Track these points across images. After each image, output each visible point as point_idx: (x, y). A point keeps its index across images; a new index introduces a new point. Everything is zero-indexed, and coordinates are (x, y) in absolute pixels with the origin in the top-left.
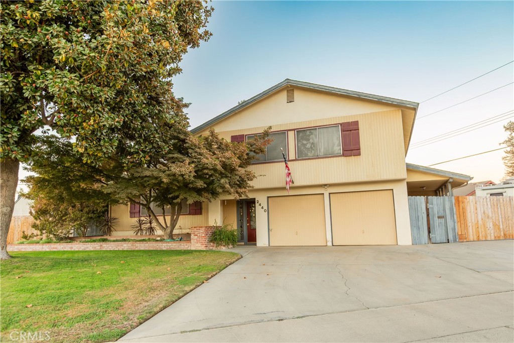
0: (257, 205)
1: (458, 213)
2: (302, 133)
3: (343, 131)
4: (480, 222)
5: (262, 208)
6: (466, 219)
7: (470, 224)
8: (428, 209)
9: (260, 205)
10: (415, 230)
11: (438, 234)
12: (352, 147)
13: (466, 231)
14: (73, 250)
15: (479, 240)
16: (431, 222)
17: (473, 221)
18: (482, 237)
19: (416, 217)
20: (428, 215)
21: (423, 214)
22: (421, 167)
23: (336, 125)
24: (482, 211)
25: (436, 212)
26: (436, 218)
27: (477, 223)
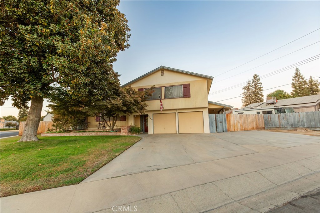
0: (148, 117)
1: (227, 121)
2: (167, 88)
3: (183, 87)
5: (151, 118)
6: (230, 123)
7: (231, 125)
8: (216, 119)
10: (211, 128)
11: (220, 129)
12: (187, 94)
13: (230, 128)
14: (70, 136)
15: (235, 131)
16: (217, 124)
19: (211, 122)
20: (216, 121)
21: (214, 121)
22: (214, 102)
23: (181, 85)
24: (236, 120)
25: (219, 120)
26: (219, 123)
27: (234, 125)
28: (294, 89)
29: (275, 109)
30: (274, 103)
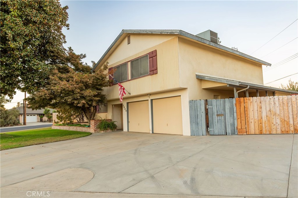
0: (123, 107)
1: (238, 111)
3: (149, 58)
4: (264, 119)
5: (125, 109)
6: (247, 116)
8: (207, 109)
10: (194, 126)
12: (153, 69)
13: (247, 126)
15: (261, 133)
16: (210, 119)
17: (256, 118)
18: (266, 131)
19: (195, 115)
20: (207, 114)
21: (202, 113)
22: (206, 77)
23: (147, 55)
24: (268, 109)
25: (216, 112)
26: (215, 116)
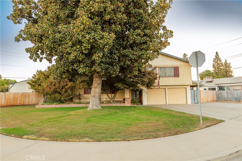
0: (143, 91)
2: (161, 68)
3: (174, 69)
5: (145, 92)
7: (201, 98)
9: (144, 91)
11: (196, 101)
12: (177, 75)
18: (204, 102)
23: (172, 67)
26: (195, 96)
27: (203, 98)
28: (214, 69)
29: (218, 86)
30: (212, 82)
